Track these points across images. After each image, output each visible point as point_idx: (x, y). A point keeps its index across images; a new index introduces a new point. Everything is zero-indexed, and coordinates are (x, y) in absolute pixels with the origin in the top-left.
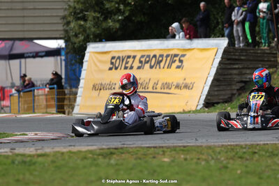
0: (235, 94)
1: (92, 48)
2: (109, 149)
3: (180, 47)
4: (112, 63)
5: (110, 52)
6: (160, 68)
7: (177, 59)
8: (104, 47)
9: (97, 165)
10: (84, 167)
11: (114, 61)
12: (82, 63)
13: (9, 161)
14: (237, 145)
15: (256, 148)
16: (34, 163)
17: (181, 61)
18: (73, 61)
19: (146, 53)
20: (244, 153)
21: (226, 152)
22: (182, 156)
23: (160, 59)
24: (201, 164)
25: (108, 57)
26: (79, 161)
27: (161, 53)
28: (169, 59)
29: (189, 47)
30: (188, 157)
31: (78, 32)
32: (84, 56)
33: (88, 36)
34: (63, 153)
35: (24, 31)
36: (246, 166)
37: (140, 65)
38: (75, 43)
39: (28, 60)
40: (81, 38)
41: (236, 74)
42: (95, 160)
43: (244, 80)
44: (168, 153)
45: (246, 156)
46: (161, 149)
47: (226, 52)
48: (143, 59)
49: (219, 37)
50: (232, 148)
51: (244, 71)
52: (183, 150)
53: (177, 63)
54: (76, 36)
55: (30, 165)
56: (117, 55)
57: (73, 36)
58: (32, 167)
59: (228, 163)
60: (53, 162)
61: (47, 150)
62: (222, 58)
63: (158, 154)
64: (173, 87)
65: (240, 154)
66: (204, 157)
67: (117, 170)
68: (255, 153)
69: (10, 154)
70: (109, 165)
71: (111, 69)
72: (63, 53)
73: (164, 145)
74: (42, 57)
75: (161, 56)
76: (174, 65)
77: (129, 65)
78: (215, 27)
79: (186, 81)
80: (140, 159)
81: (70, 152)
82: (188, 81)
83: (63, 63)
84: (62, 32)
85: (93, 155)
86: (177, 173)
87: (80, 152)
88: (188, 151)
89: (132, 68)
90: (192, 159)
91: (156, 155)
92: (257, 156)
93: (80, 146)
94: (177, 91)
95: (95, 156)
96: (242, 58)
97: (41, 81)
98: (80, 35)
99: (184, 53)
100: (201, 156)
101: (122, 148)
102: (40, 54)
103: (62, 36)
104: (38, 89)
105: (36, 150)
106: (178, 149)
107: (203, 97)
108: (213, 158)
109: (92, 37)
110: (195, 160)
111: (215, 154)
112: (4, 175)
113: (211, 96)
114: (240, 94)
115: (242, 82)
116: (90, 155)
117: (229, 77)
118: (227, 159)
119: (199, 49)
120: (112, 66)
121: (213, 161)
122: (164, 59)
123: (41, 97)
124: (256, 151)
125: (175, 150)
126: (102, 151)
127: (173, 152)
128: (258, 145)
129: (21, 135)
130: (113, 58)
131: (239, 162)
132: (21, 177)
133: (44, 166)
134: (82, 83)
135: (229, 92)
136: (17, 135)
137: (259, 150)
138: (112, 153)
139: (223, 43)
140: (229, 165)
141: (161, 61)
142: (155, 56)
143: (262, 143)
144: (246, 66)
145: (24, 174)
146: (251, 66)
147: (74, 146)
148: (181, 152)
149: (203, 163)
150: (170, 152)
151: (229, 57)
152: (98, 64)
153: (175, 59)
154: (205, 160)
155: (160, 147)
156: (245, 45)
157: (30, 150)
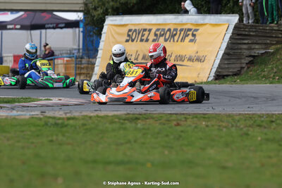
0: (244, 68)
1: (111, 21)
2: (133, 114)
3: (193, 22)
4: (129, 35)
5: (127, 25)
6: (174, 41)
7: (191, 33)
8: (122, 20)
9: (125, 129)
10: (114, 130)
11: (130, 33)
12: (101, 34)
13: (43, 123)
14: (253, 114)
15: (272, 117)
16: (66, 126)
17: (194, 35)
18: (92, 33)
19: (161, 27)
20: (262, 121)
21: (245, 120)
22: (204, 123)
23: (175, 32)
24: (222, 130)
25: (125, 30)
26: (107, 125)
27: (175, 27)
28: (182, 33)
29: (202, 22)
30: (209, 123)
31: (97, 5)
32: (102, 28)
33: (107, 9)
34: (90, 117)
35: (46, 3)
36: (266, 134)
37: (155, 38)
38: (94, 16)
39: (48, 31)
40: (100, 11)
41: (245, 49)
42: (122, 124)
43: (253, 54)
44: (190, 120)
45: (264, 124)
46: (183, 116)
47: (236, 27)
48: (158, 33)
49: (229, 13)
50: (251, 117)
51: (253, 46)
52: (204, 118)
53: (190, 37)
54: (95, 9)
55: (62, 127)
56: (133, 28)
57: (92, 9)
58: (64, 129)
59: (248, 130)
60: (84, 125)
61: (76, 114)
62: (233, 33)
63: (181, 120)
64: (186, 60)
65: (258, 122)
66: (224, 124)
67: (144, 134)
68: (272, 122)
69: (42, 116)
70: (136, 129)
71: (127, 41)
72: (81, 25)
73: (185, 112)
74: (61, 28)
75: (176, 30)
76: (187, 39)
77: (145, 38)
78: (226, 4)
79: (198, 54)
80: (164, 124)
81: (98, 116)
82: (200, 54)
83: (81, 34)
84: (83, 5)
85: (120, 119)
86: (201, 139)
87: (107, 116)
88: (209, 118)
89: (147, 40)
90: (213, 126)
91: (179, 122)
92: (274, 124)
93: (106, 111)
94: (190, 63)
95: (122, 121)
96: (251, 33)
97: (60, 51)
98: (99, 9)
99: (197, 28)
100: (221, 124)
101: (145, 114)
102: (60, 26)
103: (81, 9)
104: (57, 58)
105: (66, 113)
106: (199, 116)
107: (214, 70)
108: (232, 126)
109: (110, 10)
110: (216, 127)
111: (234, 122)
112: (38, 136)
113: (222, 68)
114: (248, 68)
115: (251, 56)
116: (117, 120)
117: (239, 51)
118: (246, 126)
119: (211, 24)
120: (128, 38)
121: (234, 128)
122: (178, 33)
123: (60, 66)
124: (274, 120)
125: (196, 117)
126: (127, 116)
127: (195, 119)
128: (273, 114)
129: (45, 100)
130: (130, 30)
131: (257, 129)
132: (54, 138)
133: (76, 128)
134: (100, 53)
135: (238, 66)
136: (41, 100)
137: (276, 120)
138: (137, 119)
139: (234, 19)
140: (250, 133)
141: (176, 35)
142: (169, 30)
143: (276, 113)
144: (255, 42)
145: (57, 135)
146: (260, 42)
147: (100, 111)
148: (202, 119)
149: (224, 130)
150: (192, 118)
151: (240, 32)
152: (116, 36)
153: (188, 33)
154: (226, 127)
155: (181, 114)
156: (253, 22)
157: (59, 114)
